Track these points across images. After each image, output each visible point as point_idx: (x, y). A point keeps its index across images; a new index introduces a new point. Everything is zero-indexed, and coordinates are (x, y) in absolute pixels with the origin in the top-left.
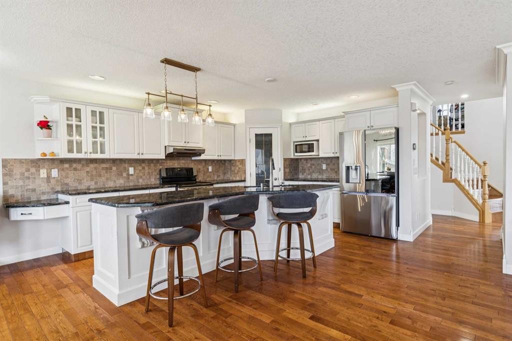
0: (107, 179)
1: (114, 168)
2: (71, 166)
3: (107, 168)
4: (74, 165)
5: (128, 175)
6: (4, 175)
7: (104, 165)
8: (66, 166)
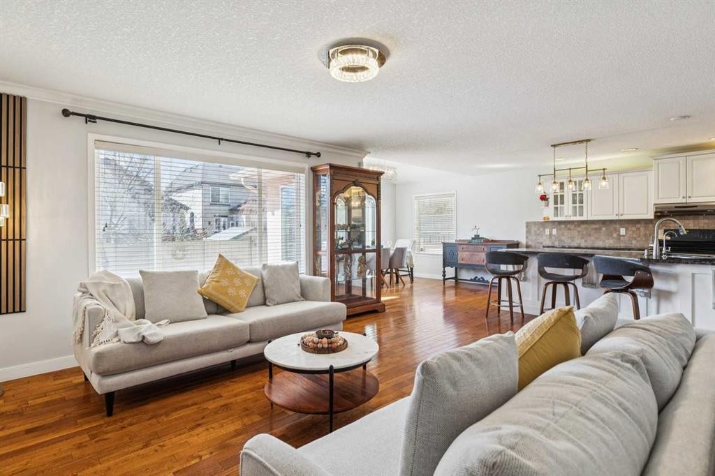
0: (597, 238)
1: (604, 229)
2: (566, 227)
3: (596, 229)
4: (569, 226)
5: (619, 235)
6: (527, 232)
7: (594, 226)
8: (563, 226)
